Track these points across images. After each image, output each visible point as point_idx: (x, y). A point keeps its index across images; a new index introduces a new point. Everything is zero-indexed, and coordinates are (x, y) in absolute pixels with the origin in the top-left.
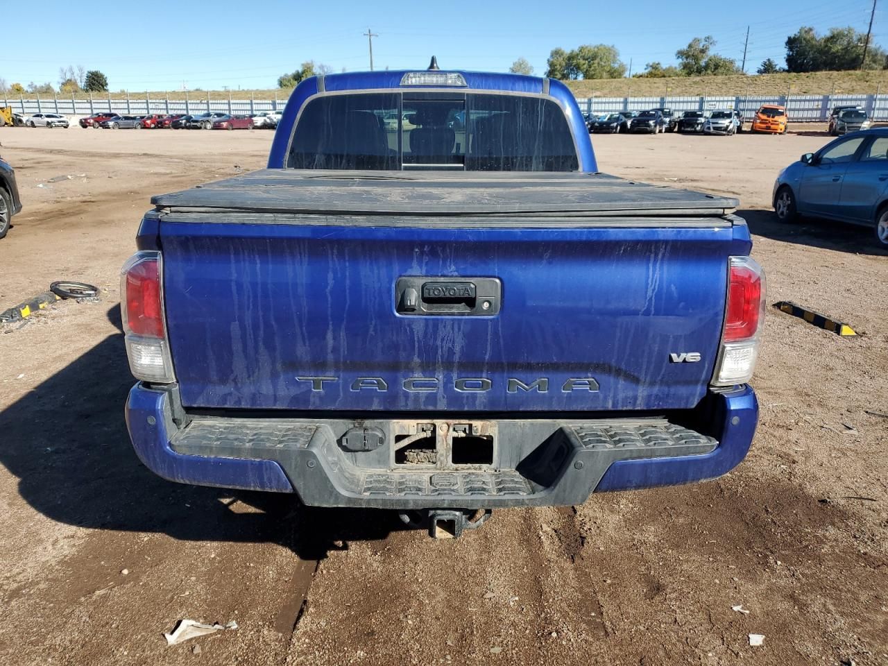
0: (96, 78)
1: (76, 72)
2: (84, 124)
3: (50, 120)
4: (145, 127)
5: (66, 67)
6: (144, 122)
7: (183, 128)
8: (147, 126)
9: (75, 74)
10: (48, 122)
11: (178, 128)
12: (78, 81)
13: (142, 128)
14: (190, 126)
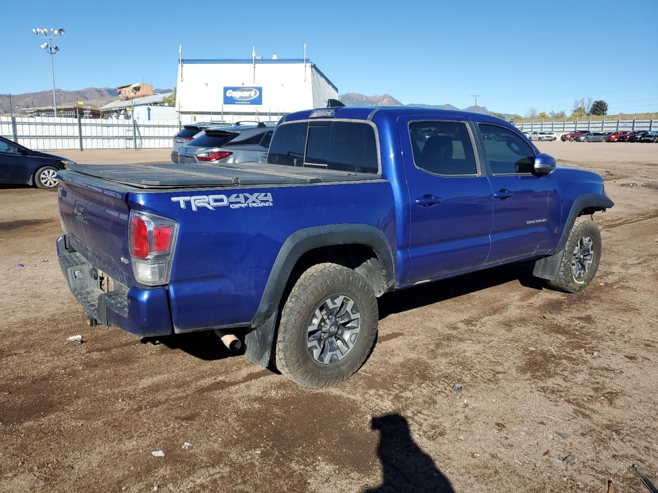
0: (599, 106)
1: (586, 101)
2: (564, 139)
3: (541, 136)
4: (609, 140)
5: (579, 99)
6: (610, 137)
7: (638, 141)
8: (611, 140)
9: (585, 104)
10: (540, 137)
11: (633, 142)
12: (586, 108)
13: (606, 141)
14: (644, 140)
